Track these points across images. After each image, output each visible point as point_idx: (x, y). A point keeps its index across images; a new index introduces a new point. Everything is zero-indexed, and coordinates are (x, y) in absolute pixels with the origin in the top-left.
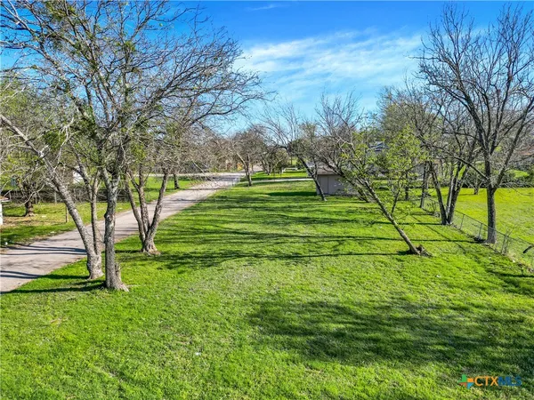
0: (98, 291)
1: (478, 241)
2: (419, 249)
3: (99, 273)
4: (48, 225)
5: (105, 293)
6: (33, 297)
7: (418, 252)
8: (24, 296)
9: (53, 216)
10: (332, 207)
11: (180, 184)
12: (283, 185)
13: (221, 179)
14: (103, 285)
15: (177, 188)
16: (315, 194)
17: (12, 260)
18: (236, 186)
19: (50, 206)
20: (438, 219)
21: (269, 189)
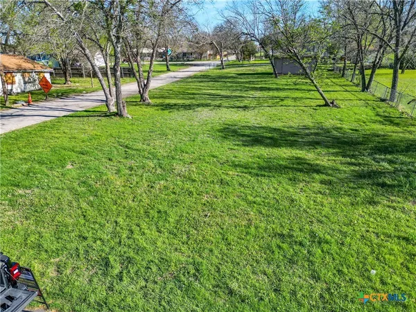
0: (113, 117)
1: (383, 100)
2: (332, 103)
3: (113, 109)
4: (81, 88)
5: (117, 118)
6: (76, 119)
7: (331, 105)
8: (71, 118)
9: (83, 84)
10: (282, 81)
11: (171, 68)
12: (249, 68)
13: (203, 65)
14: (116, 114)
15: (169, 70)
16: (271, 74)
17: (66, 104)
18: (214, 69)
19: (81, 79)
20: (360, 88)
21: (237, 70)
